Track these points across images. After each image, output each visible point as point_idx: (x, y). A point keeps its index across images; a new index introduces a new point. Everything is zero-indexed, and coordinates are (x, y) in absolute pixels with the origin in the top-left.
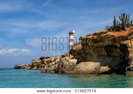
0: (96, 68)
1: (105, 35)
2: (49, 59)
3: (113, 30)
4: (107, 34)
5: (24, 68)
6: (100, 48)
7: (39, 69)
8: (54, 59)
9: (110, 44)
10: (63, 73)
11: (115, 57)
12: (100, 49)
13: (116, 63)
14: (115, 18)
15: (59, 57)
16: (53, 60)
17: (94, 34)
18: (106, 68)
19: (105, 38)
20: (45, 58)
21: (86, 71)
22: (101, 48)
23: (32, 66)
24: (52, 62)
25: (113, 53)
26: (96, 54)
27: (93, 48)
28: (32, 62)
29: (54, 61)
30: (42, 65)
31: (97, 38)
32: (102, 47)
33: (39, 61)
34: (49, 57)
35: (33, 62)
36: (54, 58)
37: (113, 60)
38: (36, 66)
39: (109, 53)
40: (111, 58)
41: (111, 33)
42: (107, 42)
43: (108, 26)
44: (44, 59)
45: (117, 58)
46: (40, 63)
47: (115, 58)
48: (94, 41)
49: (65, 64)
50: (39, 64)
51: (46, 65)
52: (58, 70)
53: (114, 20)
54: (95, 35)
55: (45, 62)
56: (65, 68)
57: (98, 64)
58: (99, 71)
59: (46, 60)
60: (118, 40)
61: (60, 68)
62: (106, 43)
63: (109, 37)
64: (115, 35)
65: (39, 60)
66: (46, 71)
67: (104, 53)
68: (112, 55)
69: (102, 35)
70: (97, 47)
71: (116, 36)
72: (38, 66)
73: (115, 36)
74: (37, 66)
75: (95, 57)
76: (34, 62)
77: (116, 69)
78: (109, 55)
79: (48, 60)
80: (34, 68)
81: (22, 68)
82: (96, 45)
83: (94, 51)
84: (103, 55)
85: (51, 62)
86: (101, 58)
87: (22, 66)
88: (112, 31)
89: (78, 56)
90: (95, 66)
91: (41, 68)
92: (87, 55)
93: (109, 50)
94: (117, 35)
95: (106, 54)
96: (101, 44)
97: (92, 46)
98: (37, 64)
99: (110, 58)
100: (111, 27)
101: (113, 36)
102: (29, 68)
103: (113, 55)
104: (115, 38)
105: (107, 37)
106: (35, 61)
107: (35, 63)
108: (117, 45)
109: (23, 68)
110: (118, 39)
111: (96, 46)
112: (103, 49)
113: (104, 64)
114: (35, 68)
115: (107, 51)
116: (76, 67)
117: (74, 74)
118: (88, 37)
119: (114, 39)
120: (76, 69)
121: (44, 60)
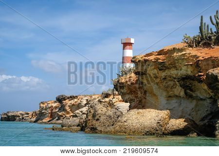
0: (158, 123)
1: (180, 54)
2: (76, 100)
3: (198, 43)
4: (184, 52)
5: (23, 118)
6: (172, 81)
7: (54, 121)
8: (87, 100)
9: (189, 73)
10: (94, 130)
11: (201, 99)
12: (171, 83)
13: (203, 112)
14: (202, 20)
15: (96, 96)
16: (85, 102)
17: (160, 53)
18: (179, 123)
19: (180, 61)
20: (68, 98)
21: (138, 128)
22: (174, 81)
23: (40, 116)
24: (83, 107)
25: (196, 93)
26: (165, 94)
27: (158, 80)
28: (40, 107)
29: (85, 105)
30: (60, 114)
31: (164, 60)
32: (175, 78)
33: (54, 105)
34: (77, 97)
35: (42, 105)
36: (87, 98)
37: (196, 106)
38: (48, 116)
39: (188, 91)
40: (194, 102)
41: (193, 51)
42: (184, 68)
43: (188, 36)
44: (65, 100)
45: (205, 102)
46: (56, 107)
47: (201, 102)
48: (160, 66)
49: (100, 112)
50: (54, 111)
51: (68, 113)
52: (86, 125)
53: (201, 23)
54: (161, 55)
55: (67, 108)
56: (98, 120)
57: (164, 114)
58: (165, 129)
59: (68, 103)
60: (205, 65)
61: (89, 120)
62: (182, 71)
63: (188, 59)
64: (199, 54)
65: (55, 102)
66: (62, 126)
67: (179, 91)
68: (194, 95)
69: (175, 54)
70: (165, 79)
71: (201, 58)
72: (52, 116)
73: (198, 57)
74: (50, 115)
75: (163, 100)
76: (44, 106)
77: (202, 124)
78: (189, 96)
79: (72, 102)
80: (44, 121)
81: (18, 118)
82: (163, 74)
83: (160, 87)
84: (177, 96)
85: (79, 106)
86: (173, 101)
87: (18, 114)
88: (194, 46)
89: (130, 96)
90: (157, 119)
91: (57, 120)
92: (147, 95)
93: (188, 86)
94: (203, 55)
95: (182, 94)
96: (173, 72)
97: (156, 77)
98: (50, 112)
99: (191, 102)
100: (194, 38)
101: (195, 56)
102: (34, 119)
103: (197, 96)
104: (199, 61)
105: (183, 58)
106: (46, 104)
107: (46, 109)
108: (201, 75)
109: (20, 120)
110: (205, 63)
111: (163, 77)
112: (177, 83)
113: (180, 114)
114: (46, 120)
115: (184, 87)
116: (120, 118)
117: (116, 133)
118: (147, 58)
119: (197, 65)
120: (119, 124)
121: (64, 102)
